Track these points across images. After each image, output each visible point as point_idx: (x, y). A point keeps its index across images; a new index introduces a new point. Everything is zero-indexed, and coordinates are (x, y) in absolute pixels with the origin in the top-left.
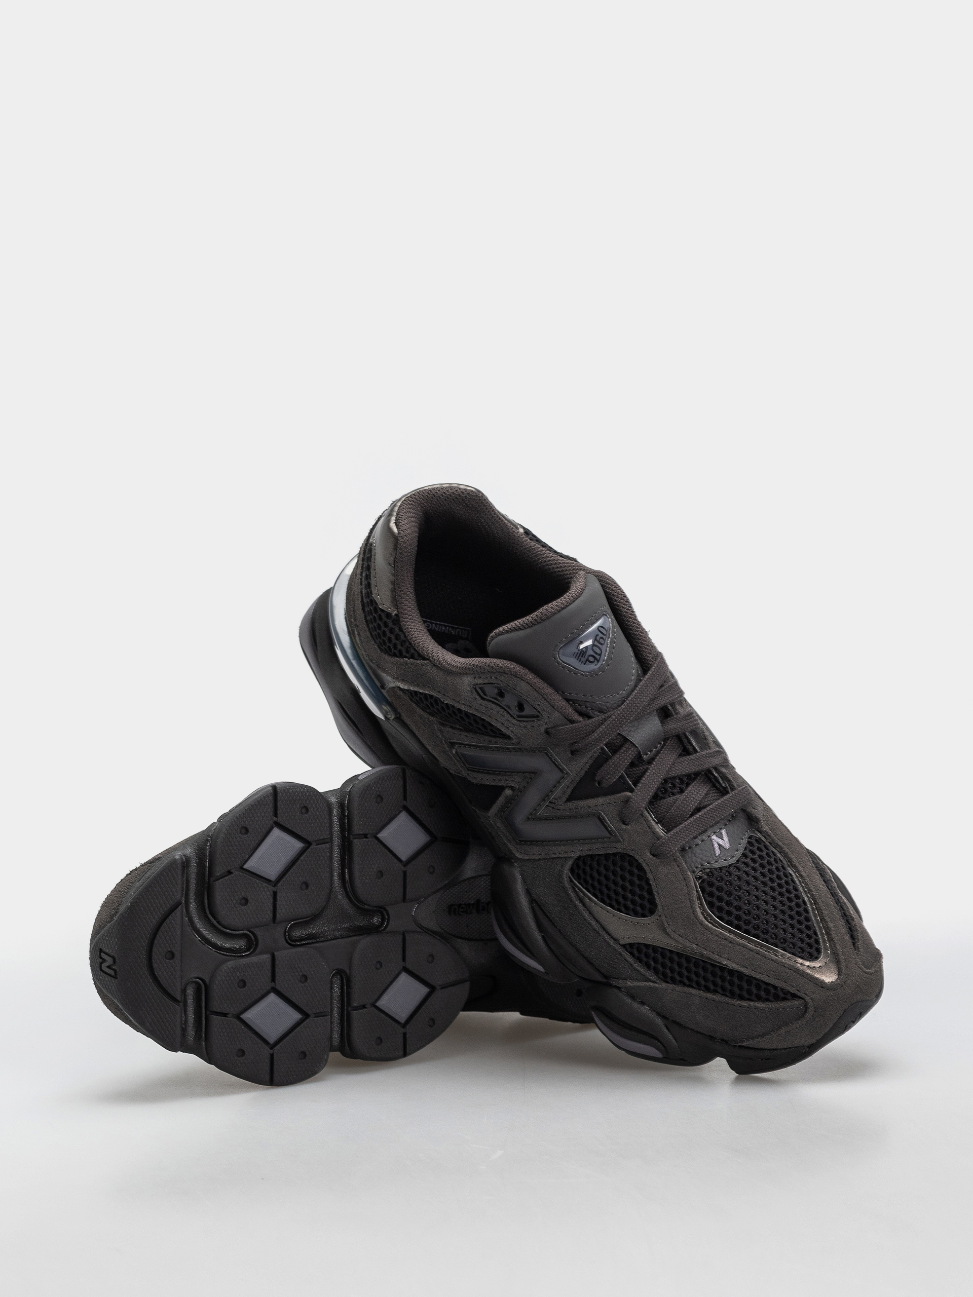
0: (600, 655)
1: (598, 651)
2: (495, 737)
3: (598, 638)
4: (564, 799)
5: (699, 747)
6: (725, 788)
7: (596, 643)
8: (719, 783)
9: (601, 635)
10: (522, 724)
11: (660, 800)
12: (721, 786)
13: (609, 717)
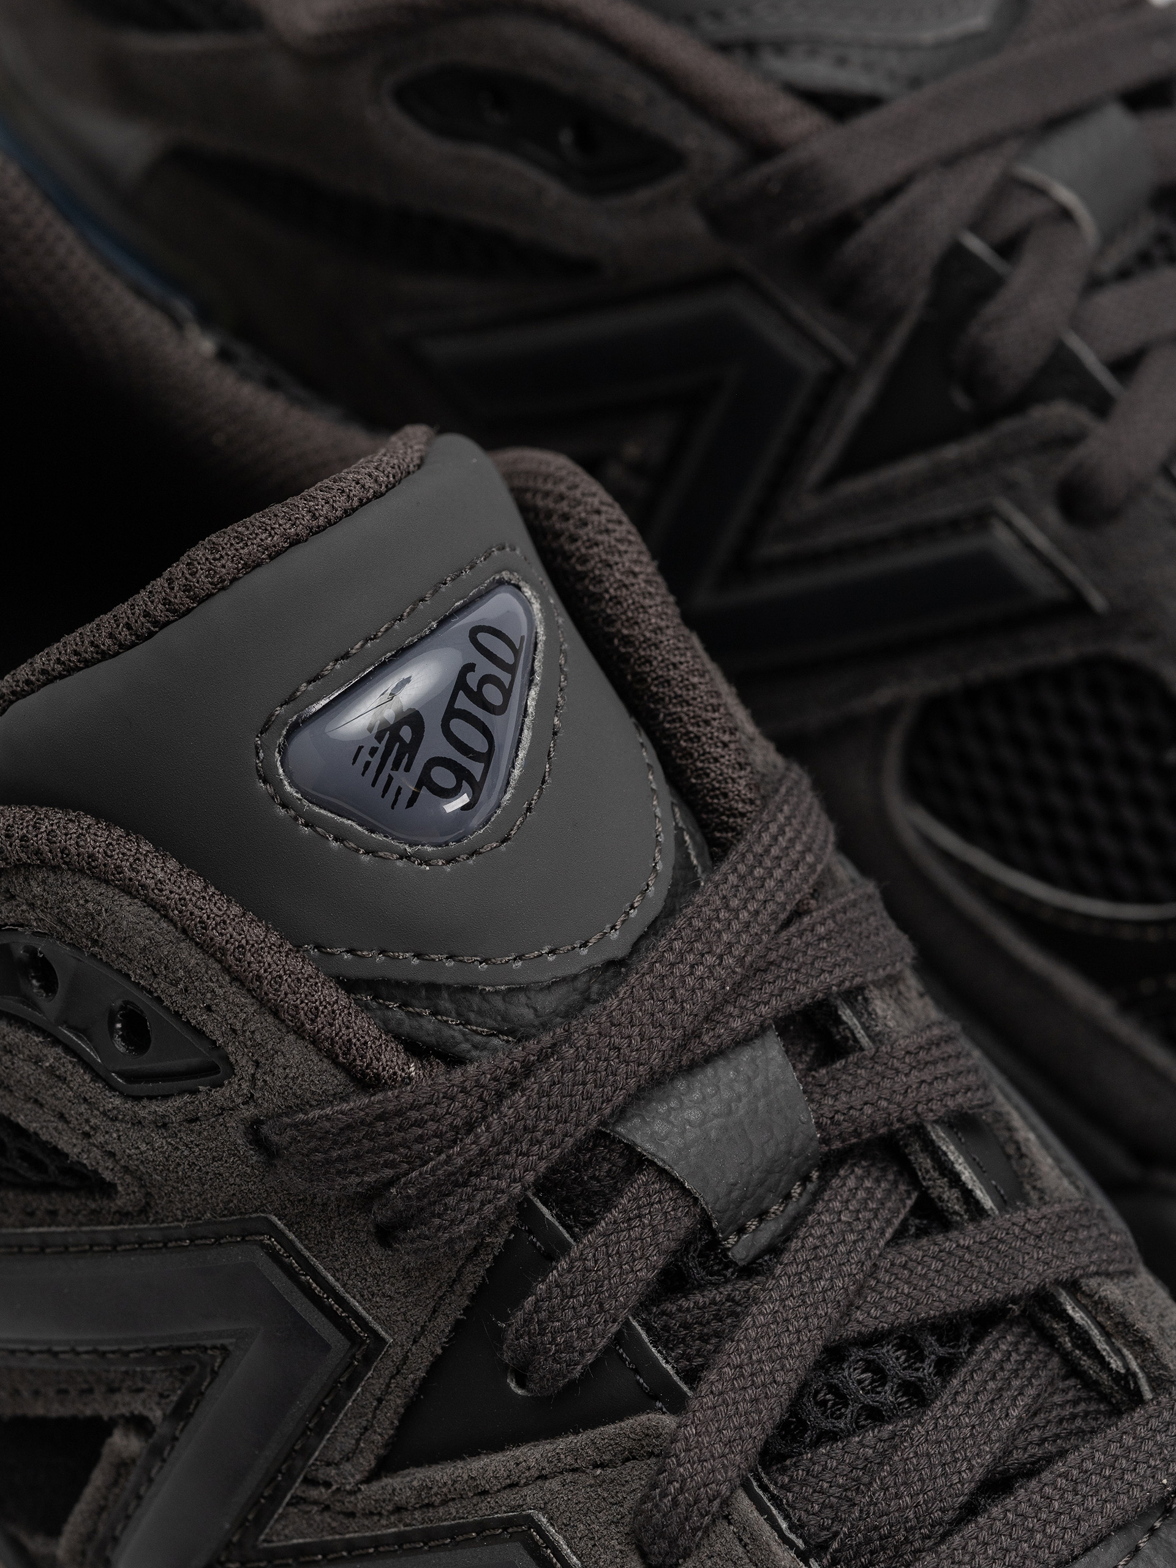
0: (487, 758)
1: (479, 744)
2: (45, 1188)
3: (472, 680)
4: (367, 1461)
5: (992, 1191)
6: (1125, 1379)
7: (463, 702)
8: (1097, 1356)
9: (485, 667)
10: (149, 1110)
11: (815, 1444)
12: (1105, 1365)
13: (543, 1057)
